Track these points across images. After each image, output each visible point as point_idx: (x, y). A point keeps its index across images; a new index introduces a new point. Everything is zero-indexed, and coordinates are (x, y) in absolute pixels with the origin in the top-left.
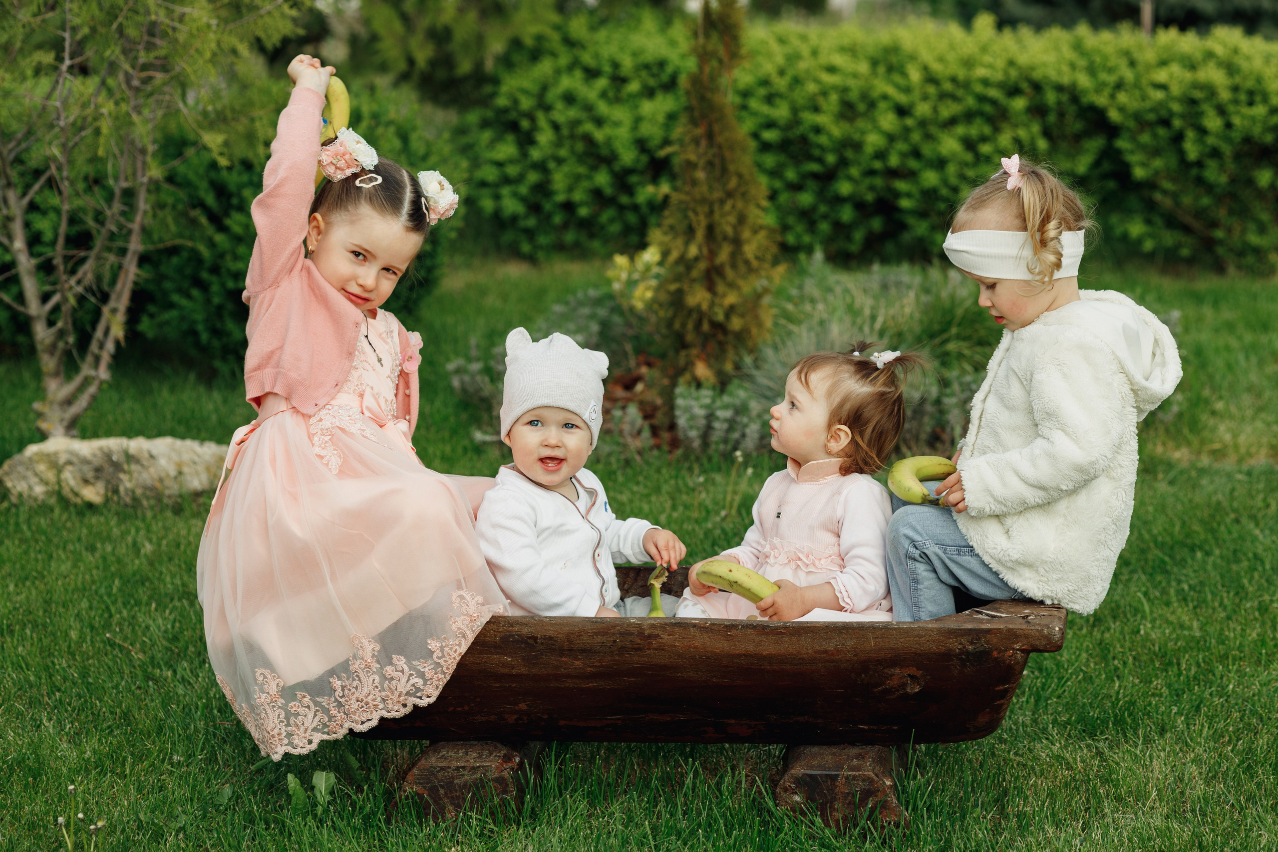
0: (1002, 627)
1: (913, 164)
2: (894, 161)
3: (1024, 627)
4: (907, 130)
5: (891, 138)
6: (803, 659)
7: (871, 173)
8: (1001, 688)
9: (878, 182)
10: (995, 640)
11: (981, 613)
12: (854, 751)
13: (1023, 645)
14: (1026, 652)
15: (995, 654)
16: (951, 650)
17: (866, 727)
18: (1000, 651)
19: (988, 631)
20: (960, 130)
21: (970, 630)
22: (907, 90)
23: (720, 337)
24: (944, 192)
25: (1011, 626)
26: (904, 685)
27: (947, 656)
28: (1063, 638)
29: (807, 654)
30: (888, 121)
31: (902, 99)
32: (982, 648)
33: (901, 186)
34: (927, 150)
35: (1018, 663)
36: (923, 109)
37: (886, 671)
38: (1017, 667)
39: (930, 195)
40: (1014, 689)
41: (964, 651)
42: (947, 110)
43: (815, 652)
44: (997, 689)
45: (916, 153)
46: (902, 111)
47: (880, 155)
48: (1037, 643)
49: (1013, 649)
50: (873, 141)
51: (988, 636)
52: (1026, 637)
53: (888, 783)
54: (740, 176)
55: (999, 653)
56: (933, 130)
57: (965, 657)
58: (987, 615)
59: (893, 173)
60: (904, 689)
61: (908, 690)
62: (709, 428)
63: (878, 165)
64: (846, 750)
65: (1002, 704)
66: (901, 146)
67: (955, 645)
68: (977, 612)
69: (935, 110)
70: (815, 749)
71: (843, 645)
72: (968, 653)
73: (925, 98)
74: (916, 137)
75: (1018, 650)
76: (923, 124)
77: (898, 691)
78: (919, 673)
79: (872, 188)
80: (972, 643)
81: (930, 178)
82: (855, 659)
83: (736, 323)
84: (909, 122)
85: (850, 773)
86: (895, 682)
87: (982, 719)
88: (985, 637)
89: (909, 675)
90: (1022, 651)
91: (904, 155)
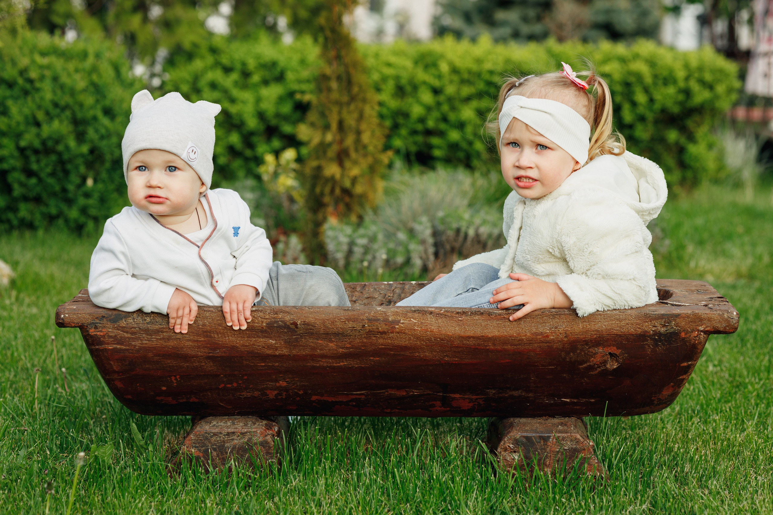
0: (689, 312)
1: (443, 126)
2: (431, 124)
3: (707, 312)
4: (439, 104)
5: (429, 109)
6: (523, 340)
7: (414, 132)
8: (685, 364)
9: (420, 139)
10: (683, 323)
11: (667, 303)
12: (556, 421)
13: (707, 327)
14: (708, 333)
15: (683, 335)
16: (646, 331)
17: (568, 400)
18: (687, 332)
19: (678, 316)
20: (475, 104)
21: (663, 315)
22: (440, 77)
23: (347, 199)
24: (464, 145)
25: (697, 312)
26: (605, 362)
27: (643, 337)
28: (738, 322)
29: (526, 335)
30: (427, 97)
31: (436, 83)
32: (672, 330)
33: (435, 141)
34: (452, 117)
35: (700, 343)
36: (450, 90)
37: (591, 350)
38: (699, 347)
39: (454, 147)
40: (694, 365)
41: (656, 333)
42: (466, 91)
43: (532, 334)
44: (682, 365)
45: (445, 119)
46: (436, 91)
47: (422, 120)
48: (719, 325)
49: (698, 330)
50: (417, 111)
51: (678, 320)
52: (709, 320)
53: (591, 444)
54: (360, 87)
55: (686, 334)
56: (457, 104)
57: (658, 338)
58: (672, 305)
59: (429, 133)
60: (605, 366)
61: (608, 366)
62: (350, 252)
63: (420, 127)
64: (549, 421)
65: (683, 380)
66: (436, 114)
67: (649, 327)
68: (662, 303)
69: (459, 90)
70: (523, 420)
71: (556, 328)
72: (660, 334)
73: (451, 82)
74: (445, 108)
75: (702, 331)
76: (450, 100)
77: (599, 367)
78: (618, 352)
79: (415, 143)
80: (664, 326)
81: (454, 135)
82: (566, 339)
83: (359, 189)
84: (442, 98)
85: (560, 435)
86: (597, 360)
87: (666, 392)
88: (675, 320)
89: (610, 354)
90: (705, 332)
91: (437, 120)
